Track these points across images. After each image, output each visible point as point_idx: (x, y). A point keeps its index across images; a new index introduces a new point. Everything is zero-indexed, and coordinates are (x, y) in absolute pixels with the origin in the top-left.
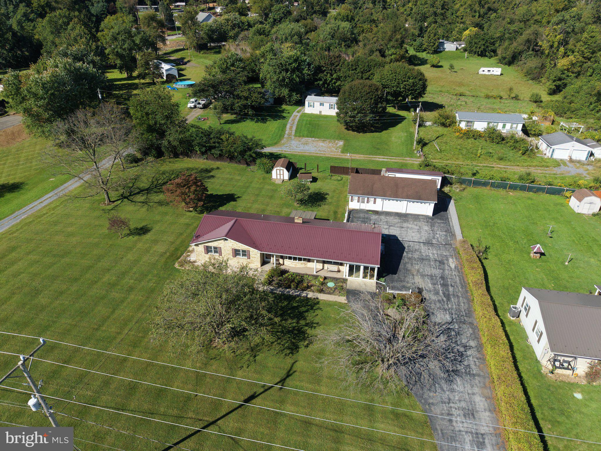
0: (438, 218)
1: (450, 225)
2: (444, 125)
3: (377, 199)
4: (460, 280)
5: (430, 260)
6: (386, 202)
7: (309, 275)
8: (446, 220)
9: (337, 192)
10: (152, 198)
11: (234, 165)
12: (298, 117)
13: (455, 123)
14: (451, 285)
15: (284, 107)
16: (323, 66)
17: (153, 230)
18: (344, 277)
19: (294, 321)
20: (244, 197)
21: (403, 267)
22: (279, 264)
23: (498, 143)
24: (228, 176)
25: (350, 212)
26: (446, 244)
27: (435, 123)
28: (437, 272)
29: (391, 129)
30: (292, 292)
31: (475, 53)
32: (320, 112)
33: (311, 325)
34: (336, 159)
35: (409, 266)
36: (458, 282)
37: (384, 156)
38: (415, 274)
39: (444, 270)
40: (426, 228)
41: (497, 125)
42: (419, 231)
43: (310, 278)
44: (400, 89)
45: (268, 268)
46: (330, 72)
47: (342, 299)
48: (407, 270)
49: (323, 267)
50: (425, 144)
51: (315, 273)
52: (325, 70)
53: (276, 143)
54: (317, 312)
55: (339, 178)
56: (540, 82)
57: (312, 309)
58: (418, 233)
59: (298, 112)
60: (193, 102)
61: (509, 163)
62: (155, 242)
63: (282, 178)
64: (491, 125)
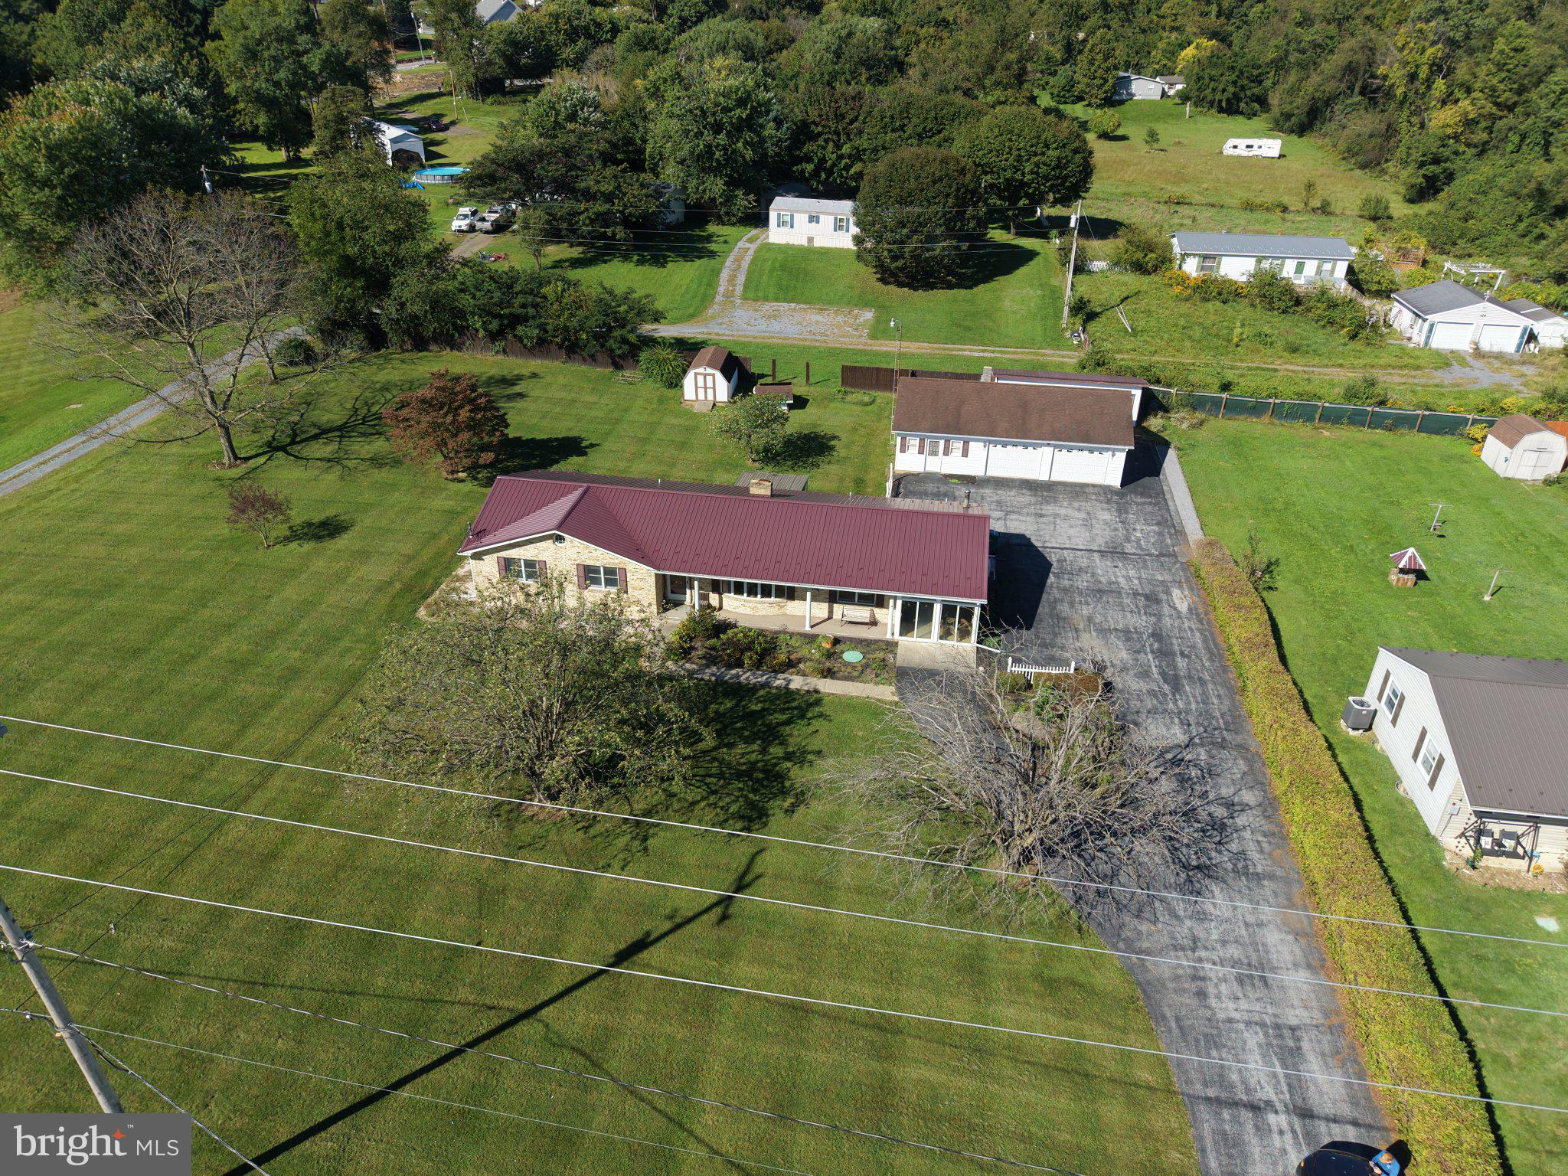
0: (1136, 493)
1: (1168, 510)
2: (1139, 268)
3: (971, 444)
4: (1205, 641)
5: (1120, 593)
6: (997, 451)
7: (792, 635)
8: (1160, 498)
9: (862, 431)
10: (357, 447)
11: (578, 368)
12: (751, 252)
13: (1171, 261)
14: (1182, 654)
15: (712, 228)
16: (814, 122)
17: (357, 528)
18: (889, 636)
19: (755, 747)
20: (607, 445)
21: (1047, 610)
22: (709, 606)
23: (1284, 312)
24: (563, 395)
25: (899, 480)
26: (1161, 555)
27: (1117, 264)
28: (1142, 622)
29: (1001, 281)
30: (747, 677)
31: (1211, 104)
32: (811, 240)
33: (799, 757)
34: (856, 352)
35: (1064, 609)
36: (1200, 645)
37: (985, 345)
38: (1081, 627)
39: (1159, 616)
40: (1106, 516)
41: (1282, 265)
42: (1087, 523)
43: (793, 642)
44: (1023, 174)
45: (677, 617)
46: (835, 138)
47: (885, 692)
48: (1058, 618)
49: (831, 612)
50: (1091, 316)
51: (807, 628)
52: (820, 134)
53: (692, 316)
54: (817, 724)
55: (866, 399)
56: (1383, 172)
57: (802, 716)
58: (1083, 529)
59: (751, 241)
60: (466, 216)
61: (1317, 360)
62: (364, 555)
63: (710, 397)
64: (1266, 265)
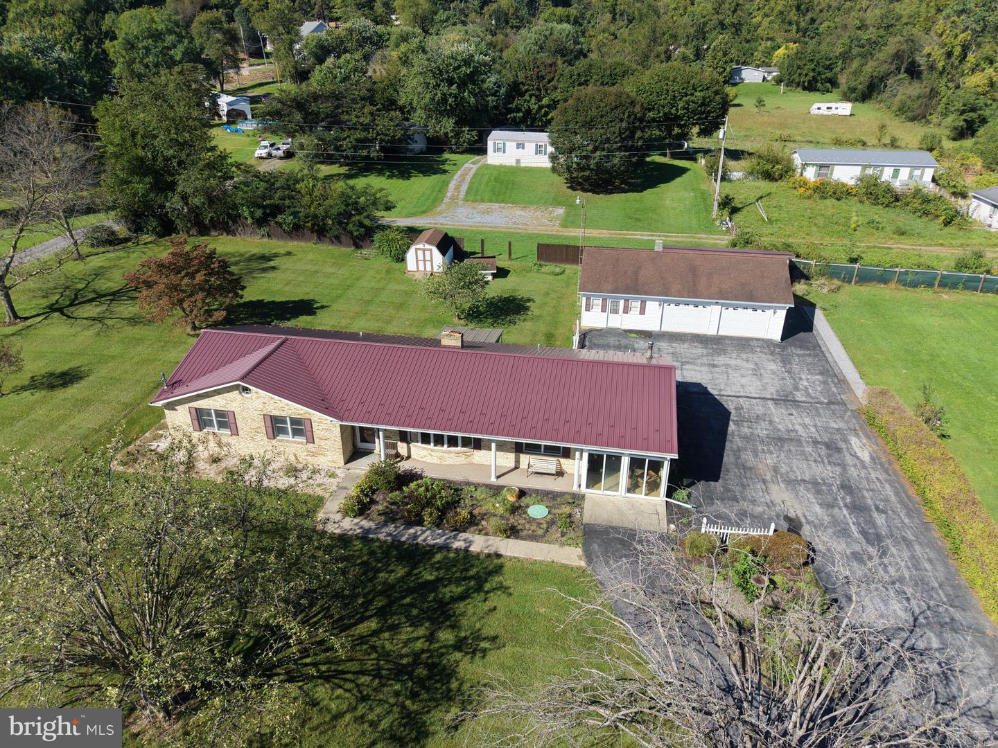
0: (796, 347)
1: (827, 361)
2: (768, 176)
3: (648, 304)
4: (897, 494)
5: (799, 441)
6: (671, 309)
7: (477, 486)
8: (817, 350)
9: (554, 295)
10: (121, 309)
11: (326, 248)
12: (473, 171)
13: (794, 171)
14: (877, 508)
15: (446, 155)
16: (522, 83)
18: (575, 489)
20: (335, 306)
21: (732, 459)
22: (398, 455)
24: (309, 267)
25: (584, 336)
26: (830, 403)
27: (751, 173)
28: (827, 472)
29: (663, 187)
30: (427, 536)
31: (798, 84)
32: (518, 161)
33: (470, 645)
34: (550, 236)
35: (748, 457)
36: (893, 498)
37: (653, 231)
38: (768, 477)
39: (844, 466)
40: (773, 366)
41: (882, 172)
42: (757, 372)
43: (478, 495)
44: (677, 110)
45: (362, 467)
46: (537, 93)
47: (571, 556)
48: (744, 468)
49: (517, 461)
50: (735, 210)
51: (493, 480)
52: (527, 91)
53: (424, 212)
54: (496, 599)
55: (558, 270)
57: (479, 589)
58: (754, 379)
59: (473, 163)
60: (266, 147)
63: (429, 268)
64: (870, 171)
